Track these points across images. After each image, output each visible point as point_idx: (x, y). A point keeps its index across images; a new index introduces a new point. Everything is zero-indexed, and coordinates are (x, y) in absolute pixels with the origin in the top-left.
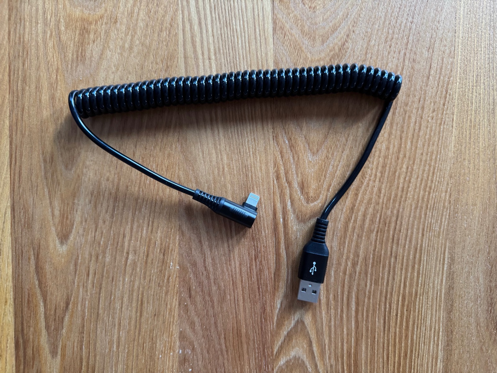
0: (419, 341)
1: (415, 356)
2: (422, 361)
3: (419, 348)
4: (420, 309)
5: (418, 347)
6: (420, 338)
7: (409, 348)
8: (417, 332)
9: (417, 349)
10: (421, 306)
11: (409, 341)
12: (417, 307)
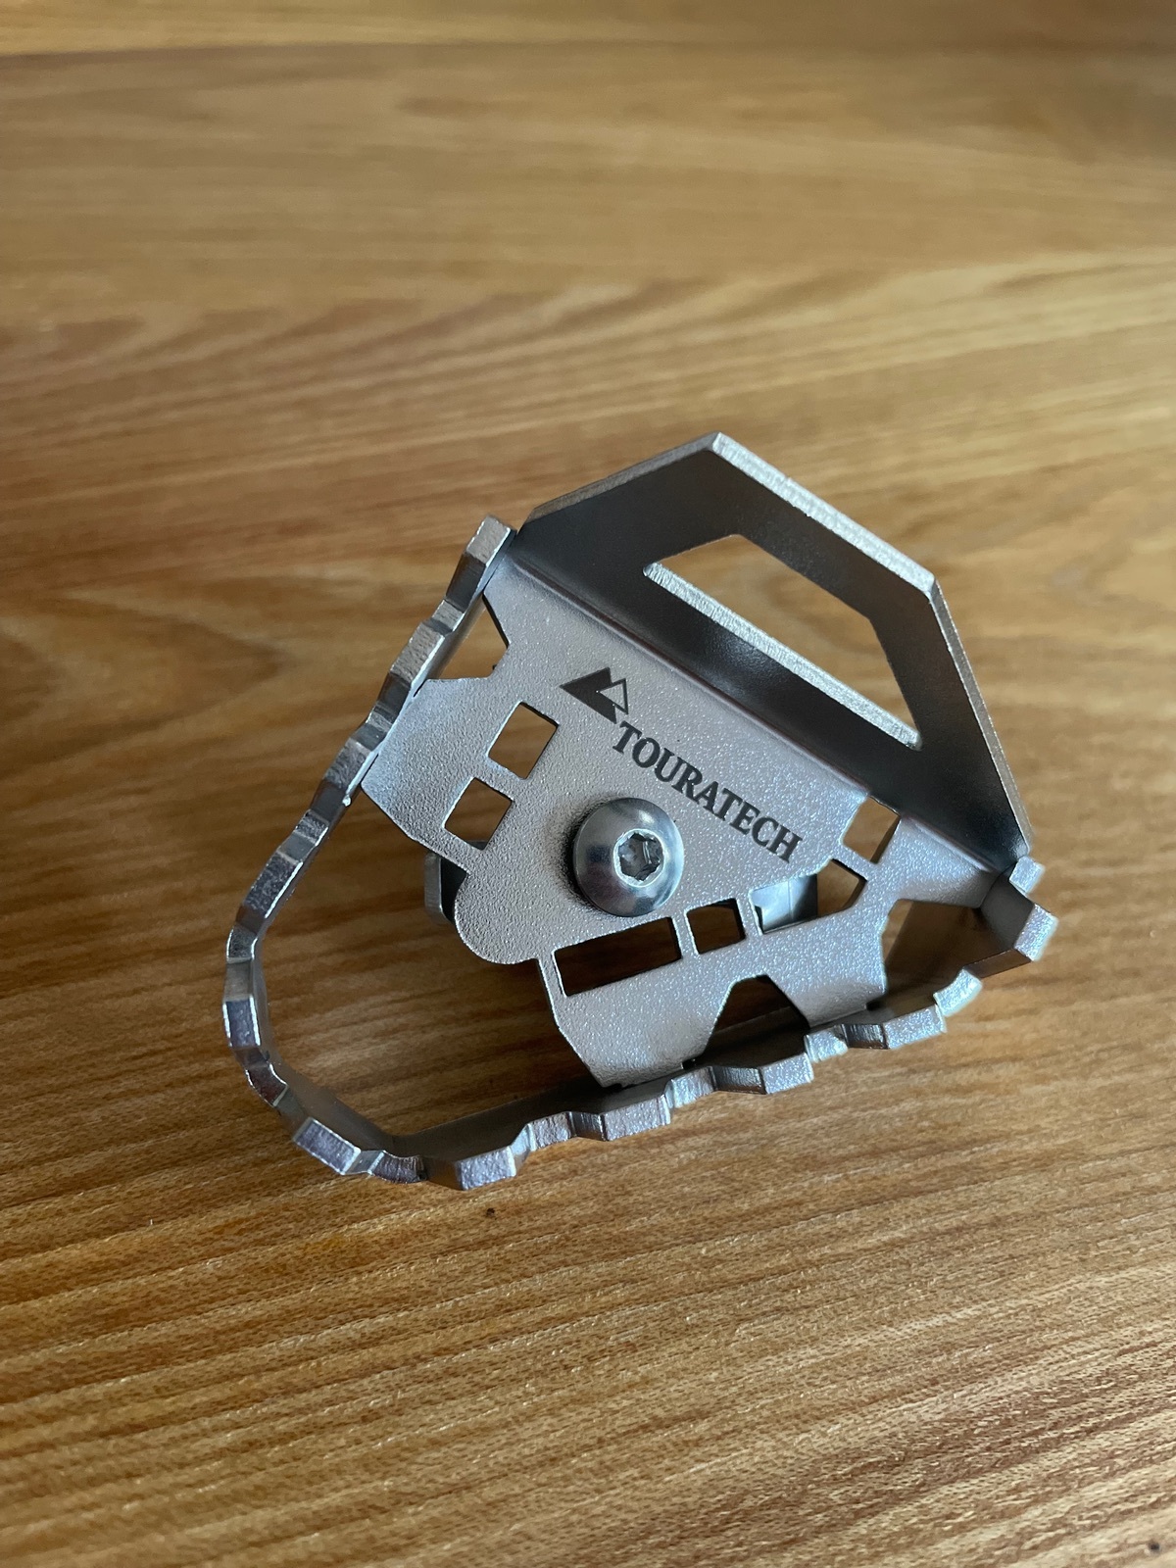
0: (263, 1396)
1: (116, 1400)
2: (72, 1485)
3: (195, 1412)
4: (527, 1317)
5: (200, 1398)
6: (288, 1391)
7: (187, 1325)
8: (336, 1348)
9: (183, 1402)
10: (557, 1309)
11: (246, 1311)
12: (539, 1283)
